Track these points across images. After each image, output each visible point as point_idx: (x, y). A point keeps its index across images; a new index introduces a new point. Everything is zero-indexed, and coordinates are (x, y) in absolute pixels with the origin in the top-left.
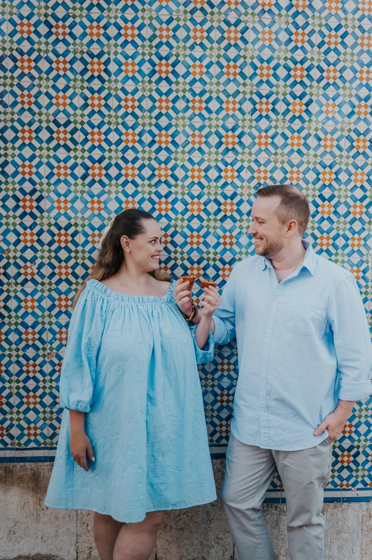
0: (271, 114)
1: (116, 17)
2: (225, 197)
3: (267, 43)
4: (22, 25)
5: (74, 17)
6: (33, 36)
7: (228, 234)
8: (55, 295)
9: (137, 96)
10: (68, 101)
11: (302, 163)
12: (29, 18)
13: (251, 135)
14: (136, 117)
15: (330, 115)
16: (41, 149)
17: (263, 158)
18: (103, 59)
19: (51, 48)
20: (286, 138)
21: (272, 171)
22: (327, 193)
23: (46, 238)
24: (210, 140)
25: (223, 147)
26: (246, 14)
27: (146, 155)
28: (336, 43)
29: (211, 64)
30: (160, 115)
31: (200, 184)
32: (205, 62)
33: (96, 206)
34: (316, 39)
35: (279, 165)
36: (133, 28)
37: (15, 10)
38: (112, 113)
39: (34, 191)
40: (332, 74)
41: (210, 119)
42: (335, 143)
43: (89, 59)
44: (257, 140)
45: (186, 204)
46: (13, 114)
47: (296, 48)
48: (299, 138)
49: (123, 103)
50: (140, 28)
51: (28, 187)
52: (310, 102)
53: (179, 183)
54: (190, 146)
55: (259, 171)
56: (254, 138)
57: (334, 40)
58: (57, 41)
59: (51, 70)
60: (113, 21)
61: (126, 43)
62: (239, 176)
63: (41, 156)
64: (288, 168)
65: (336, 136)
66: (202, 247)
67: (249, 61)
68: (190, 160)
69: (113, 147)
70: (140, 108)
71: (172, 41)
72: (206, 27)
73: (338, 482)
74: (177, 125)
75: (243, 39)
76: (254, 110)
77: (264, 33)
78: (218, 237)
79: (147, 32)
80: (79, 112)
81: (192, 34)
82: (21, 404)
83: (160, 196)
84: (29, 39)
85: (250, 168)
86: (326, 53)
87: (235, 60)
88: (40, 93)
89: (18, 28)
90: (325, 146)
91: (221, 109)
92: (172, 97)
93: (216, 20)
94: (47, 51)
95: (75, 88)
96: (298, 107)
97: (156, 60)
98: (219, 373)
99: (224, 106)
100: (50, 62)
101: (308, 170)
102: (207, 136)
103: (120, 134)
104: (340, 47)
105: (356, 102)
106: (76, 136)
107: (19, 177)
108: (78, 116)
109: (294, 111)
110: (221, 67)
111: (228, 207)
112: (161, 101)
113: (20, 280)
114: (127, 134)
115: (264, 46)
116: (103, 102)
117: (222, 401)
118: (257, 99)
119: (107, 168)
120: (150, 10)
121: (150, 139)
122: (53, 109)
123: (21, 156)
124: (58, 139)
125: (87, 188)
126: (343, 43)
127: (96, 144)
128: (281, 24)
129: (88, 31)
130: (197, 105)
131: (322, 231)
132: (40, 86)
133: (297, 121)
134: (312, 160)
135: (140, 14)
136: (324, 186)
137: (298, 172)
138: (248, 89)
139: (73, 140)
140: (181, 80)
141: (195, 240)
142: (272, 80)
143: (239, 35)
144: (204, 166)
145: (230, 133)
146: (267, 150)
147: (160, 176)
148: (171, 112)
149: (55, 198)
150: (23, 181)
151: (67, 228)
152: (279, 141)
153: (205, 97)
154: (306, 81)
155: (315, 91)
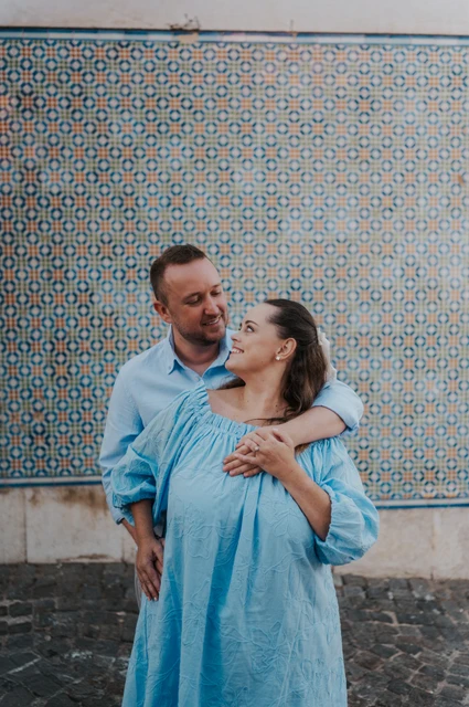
1: (143, 168)
3: (249, 182)
4: (78, 175)
5: (114, 168)
6: (86, 183)
8: (103, 363)
9: (159, 220)
10: (110, 226)
11: (277, 264)
12: (83, 169)
13: (239, 245)
15: (296, 230)
16: (92, 260)
17: (249, 261)
18: (135, 196)
19: (98, 190)
20: (265, 247)
21: (256, 271)
22: (296, 285)
23: (96, 322)
25: (221, 255)
26: (233, 162)
28: (297, 180)
29: (210, 197)
32: (206, 196)
33: (131, 298)
34: (283, 177)
35: (261, 266)
36: (154, 175)
37: (72, 165)
38: (141, 233)
40: (295, 202)
42: (300, 249)
43: (123, 196)
44: (244, 249)
46: (72, 236)
47: (269, 184)
48: (274, 247)
49: (149, 226)
50: (160, 174)
51: (83, 286)
52: (281, 221)
55: (247, 271)
56: (242, 247)
57: (295, 178)
58: (101, 186)
59: (98, 205)
60: (140, 170)
61: (150, 185)
62: (232, 275)
63: (92, 265)
64: (267, 268)
65: (301, 244)
67: (236, 194)
70: (161, 229)
71: (182, 183)
72: (206, 172)
75: (232, 180)
76: (242, 228)
77: (246, 175)
79: (164, 177)
80: (118, 233)
81: (196, 177)
82: (81, 442)
84: (82, 185)
85: (240, 270)
86: (291, 187)
87: (227, 194)
88: (90, 221)
89: (75, 177)
90: (293, 252)
91: (218, 228)
92: (183, 220)
93: (212, 168)
94: (95, 193)
95: (115, 217)
96: (272, 225)
97: (171, 196)
99: (220, 226)
100: (98, 200)
101: (281, 269)
104: (301, 184)
105: (313, 220)
106: (116, 250)
107: (77, 280)
108: (118, 236)
109: (270, 228)
112: (175, 224)
113: (79, 352)
115: (246, 184)
116: (135, 226)
118: (243, 220)
119: (139, 271)
120: (166, 162)
122: (100, 232)
123: (78, 265)
124: (104, 253)
125: (124, 287)
126: (303, 181)
127: (131, 255)
128: (258, 168)
129: (123, 177)
130: (201, 226)
132: (90, 216)
133: (272, 235)
134: (284, 261)
135: (159, 165)
136: (294, 280)
137: (275, 271)
138: (236, 214)
139: (114, 253)
140: (189, 209)
142: (254, 207)
143: (229, 177)
145: (225, 245)
146: (252, 256)
148: (183, 232)
149: (103, 294)
150: (80, 282)
151: (112, 314)
152: (260, 249)
153: (207, 220)
154: (278, 207)
155: (284, 214)
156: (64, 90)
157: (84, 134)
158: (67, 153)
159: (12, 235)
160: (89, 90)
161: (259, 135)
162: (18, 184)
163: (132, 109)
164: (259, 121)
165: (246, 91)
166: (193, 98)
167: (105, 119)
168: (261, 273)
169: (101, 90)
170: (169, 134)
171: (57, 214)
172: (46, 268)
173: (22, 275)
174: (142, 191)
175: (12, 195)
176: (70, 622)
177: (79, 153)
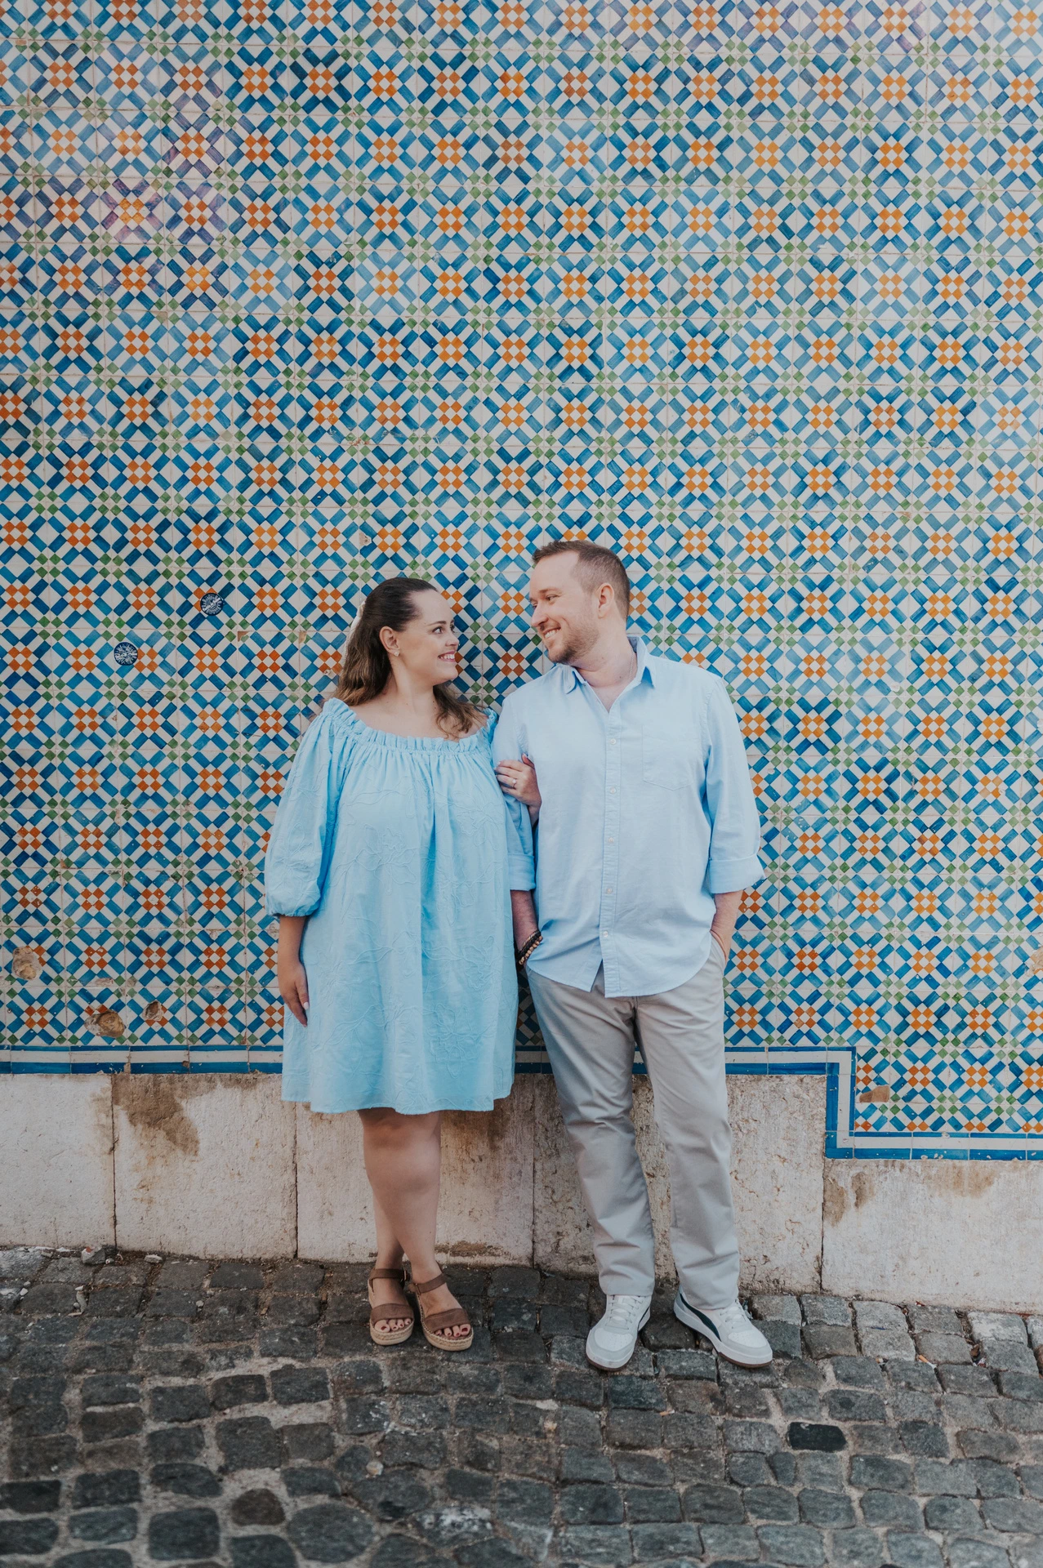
0: (896, 430)
1: (613, 260)
2: (811, 586)
3: (890, 300)
4: (445, 278)
5: (538, 261)
6: (465, 299)
7: (815, 654)
9: (650, 403)
10: (525, 415)
11: (954, 520)
12: (456, 265)
13: (859, 470)
14: (648, 441)
15: (1009, 431)
16: (476, 502)
17: (881, 511)
18: (589, 338)
19: (495, 318)
20: (925, 474)
21: (898, 536)
22: (1002, 576)
23: (482, 664)
24: (783, 480)
25: (808, 492)
26: (852, 246)
27: (666, 511)
28: (1020, 296)
29: (786, 340)
30: (692, 436)
31: (763, 562)
32: (775, 338)
34: (983, 289)
35: (911, 525)
36: (643, 279)
37: (432, 252)
38: (605, 434)
39: (462, 579)
40: (1011, 354)
41: (783, 442)
42: (1018, 482)
43: (561, 337)
44: (870, 480)
45: (737, 599)
46: (426, 440)
47: (945, 307)
48: (949, 474)
49: (624, 417)
50: (656, 279)
51: (451, 571)
52: (972, 405)
53: (726, 560)
54: (746, 492)
55: (874, 537)
56: (863, 474)
57: (1016, 290)
58: (507, 306)
59: (495, 358)
60: (607, 267)
61: (631, 305)
62: (836, 547)
63: (475, 516)
64: (928, 530)
65: (1020, 469)
66: (767, 678)
67: (856, 332)
68: (745, 517)
69: (606, 497)
70: (655, 423)
71: (715, 301)
72: (778, 272)
73: (1021, 1122)
74: (722, 455)
75: (845, 293)
76: (866, 423)
77: (885, 280)
78: (797, 661)
79: (669, 286)
80: (544, 434)
81: (751, 286)
83: (689, 586)
84: (456, 303)
85: (857, 532)
86: (1002, 314)
87: (830, 333)
88: (475, 400)
89: (438, 285)
90: (999, 489)
91: (804, 422)
92: (712, 403)
93: (796, 259)
94: (488, 326)
95: (537, 390)
96: (948, 417)
97: (685, 336)
98: (796, 914)
99: (810, 417)
100: (495, 345)
101: (966, 533)
102: (777, 474)
103: (619, 473)
104: (1028, 304)
106: (538, 478)
107: (437, 554)
108: (544, 443)
109: (941, 423)
110: (806, 345)
111: (816, 605)
112: (693, 410)
114: (631, 473)
115: (884, 306)
116: (588, 415)
117: (801, 966)
118: (871, 403)
119: (594, 534)
120: (676, 246)
121: (673, 480)
122: (499, 429)
123: (439, 516)
124: (507, 483)
126: (1033, 296)
127: (575, 491)
128: (917, 262)
129: (562, 286)
130: (760, 416)
131: (992, 648)
132: (475, 388)
133: (946, 442)
134: (974, 514)
135: (656, 253)
136: (997, 563)
137: (947, 538)
138: (854, 385)
139: (532, 486)
140: (730, 371)
141: (754, 666)
142: (899, 366)
143: (839, 286)
144: (770, 529)
145: (821, 467)
146: (889, 498)
147: (690, 547)
148: (711, 430)
149: (500, 591)
150: (443, 559)
151: (520, 645)
152: (912, 480)
153: (774, 402)
154: (963, 367)
155: (981, 386)
156: (417, 49)
157: (463, 166)
158: (418, 218)
159: (274, 433)
160: (480, 50)
161: (923, 175)
162: (294, 301)
163: (590, 99)
164: (925, 136)
165: (895, 53)
166: (753, 73)
167: (519, 131)
168: (911, 544)
169: (512, 50)
170: (688, 168)
171: (389, 382)
172: (359, 521)
173: (298, 538)
174: (607, 320)
175: (276, 332)
176: (424, 1424)
177: (451, 219)
